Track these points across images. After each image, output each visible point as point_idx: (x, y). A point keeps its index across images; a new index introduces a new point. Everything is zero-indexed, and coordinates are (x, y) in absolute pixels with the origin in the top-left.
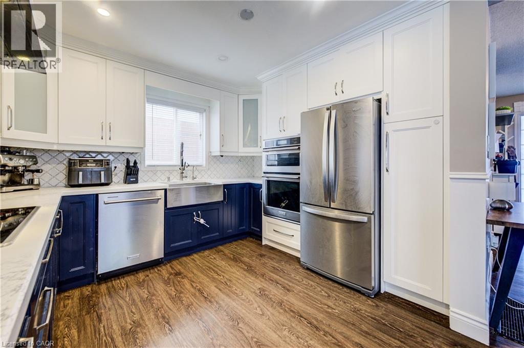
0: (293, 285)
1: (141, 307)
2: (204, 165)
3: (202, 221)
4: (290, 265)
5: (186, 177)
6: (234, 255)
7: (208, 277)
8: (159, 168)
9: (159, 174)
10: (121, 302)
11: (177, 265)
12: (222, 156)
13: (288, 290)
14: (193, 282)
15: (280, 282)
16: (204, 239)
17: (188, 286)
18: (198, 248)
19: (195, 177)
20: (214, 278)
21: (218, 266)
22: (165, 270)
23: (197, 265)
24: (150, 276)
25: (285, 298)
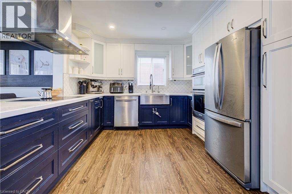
0: (190, 158)
1: (120, 142)
2: (166, 85)
3: (157, 113)
4: (199, 148)
5: (155, 91)
6: (171, 134)
7: (151, 140)
8: (144, 87)
9: (143, 89)
10: (116, 138)
11: (143, 132)
12: (175, 80)
13: (184, 159)
14: (144, 140)
15: (184, 154)
16: (158, 123)
17: (140, 141)
18: (156, 127)
19: (159, 91)
20: (153, 141)
21: (159, 137)
22: (137, 132)
23: (151, 134)
24: (131, 132)
25: (179, 162)
